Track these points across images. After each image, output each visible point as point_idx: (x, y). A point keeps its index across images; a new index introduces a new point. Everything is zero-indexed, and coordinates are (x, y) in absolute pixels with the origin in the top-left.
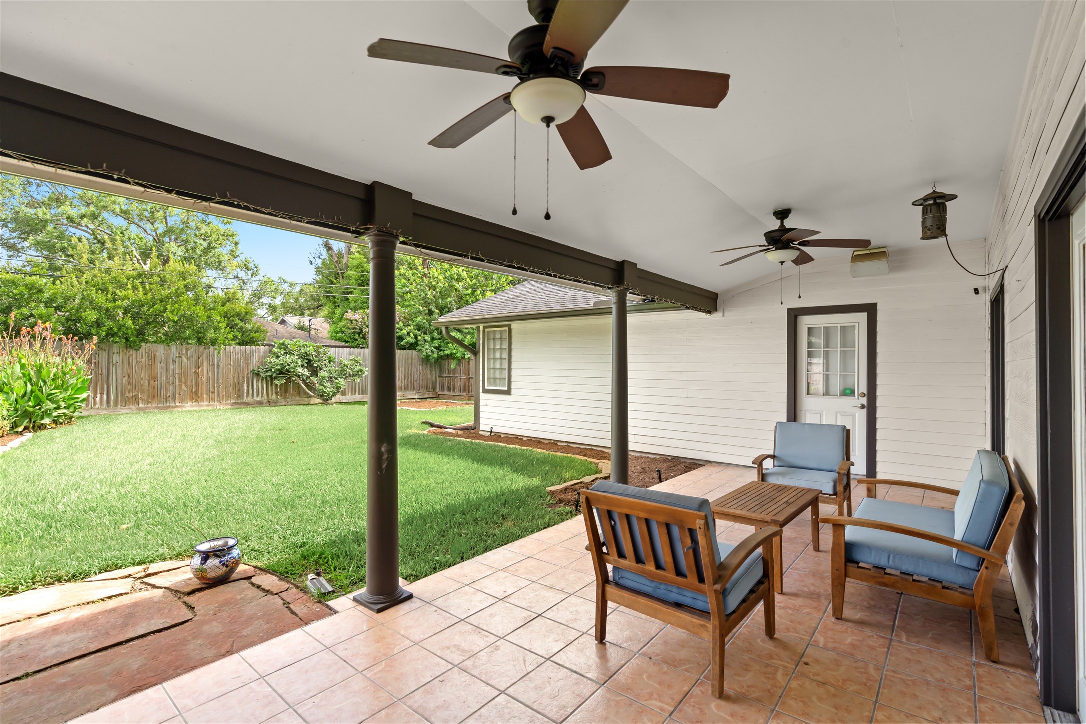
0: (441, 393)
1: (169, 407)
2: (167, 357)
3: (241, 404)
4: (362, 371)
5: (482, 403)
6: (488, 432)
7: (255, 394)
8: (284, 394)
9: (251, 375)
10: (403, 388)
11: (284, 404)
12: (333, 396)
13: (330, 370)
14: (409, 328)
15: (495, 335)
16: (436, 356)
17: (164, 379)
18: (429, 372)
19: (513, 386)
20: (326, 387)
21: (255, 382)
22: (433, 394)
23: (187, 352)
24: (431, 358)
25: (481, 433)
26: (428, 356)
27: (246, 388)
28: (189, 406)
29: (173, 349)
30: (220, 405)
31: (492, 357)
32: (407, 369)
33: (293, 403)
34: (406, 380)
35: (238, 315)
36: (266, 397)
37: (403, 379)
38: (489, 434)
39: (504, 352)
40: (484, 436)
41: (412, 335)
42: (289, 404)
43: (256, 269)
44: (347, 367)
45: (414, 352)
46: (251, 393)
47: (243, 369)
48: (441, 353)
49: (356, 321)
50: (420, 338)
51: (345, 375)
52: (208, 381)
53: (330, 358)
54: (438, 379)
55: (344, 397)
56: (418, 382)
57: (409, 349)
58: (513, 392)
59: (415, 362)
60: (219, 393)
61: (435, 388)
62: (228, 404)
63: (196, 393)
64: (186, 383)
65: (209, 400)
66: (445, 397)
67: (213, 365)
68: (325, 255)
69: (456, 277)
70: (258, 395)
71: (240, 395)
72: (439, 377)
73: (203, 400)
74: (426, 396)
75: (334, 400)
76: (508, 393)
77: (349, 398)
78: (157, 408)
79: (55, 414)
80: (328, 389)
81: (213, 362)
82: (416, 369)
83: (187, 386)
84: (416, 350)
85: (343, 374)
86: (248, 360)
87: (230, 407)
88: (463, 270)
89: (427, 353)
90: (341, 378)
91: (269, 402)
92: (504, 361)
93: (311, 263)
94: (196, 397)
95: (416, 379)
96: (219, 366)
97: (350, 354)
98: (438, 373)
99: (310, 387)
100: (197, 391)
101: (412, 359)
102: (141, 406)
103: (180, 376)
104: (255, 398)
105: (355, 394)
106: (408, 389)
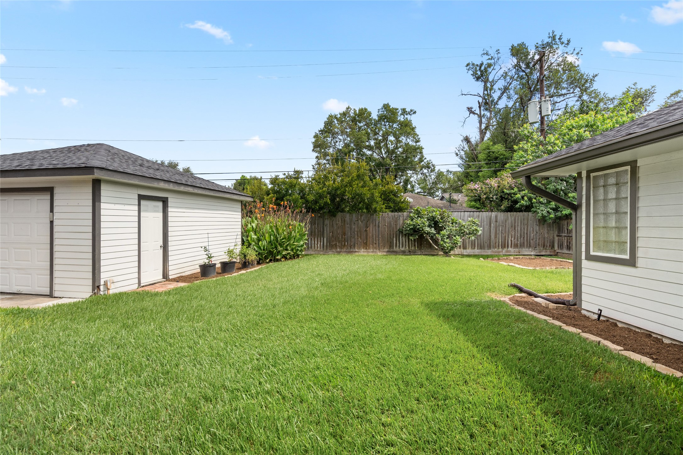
0: (560, 251)
1: (352, 252)
2: (351, 220)
3: (392, 252)
4: (476, 230)
5: (584, 272)
6: (594, 313)
7: (401, 246)
8: (419, 246)
9: (398, 232)
10: (519, 245)
11: (420, 253)
12: (450, 250)
13: (451, 229)
14: (524, 192)
15: (605, 181)
16: (552, 216)
17: (349, 234)
18: (546, 231)
19: (640, 253)
20: (445, 242)
21: (401, 237)
22: (550, 252)
23: (361, 217)
24: (547, 218)
25: (583, 312)
26: (544, 217)
27: (395, 241)
28: (363, 252)
29: (354, 216)
30: (379, 252)
31: (601, 210)
32: (522, 228)
33: (426, 253)
34: (522, 238)
35: (392, 192)
36: (407, 248)
37: (519, 238)
38: (596, 317)
39: (623, 202)
40: (588, 318)
41: (526, 198)
42: (423, 253)
43: (433, 167)
44: (464, 227)
45: (530, 214)
46: (398, 245)
47: (393, 228)
48: (559, 214)
49: (475, 190)
50: (534, 200)
51: (462, 233)
52: (373, 236)
53: (453, 220)
54: (556, 238)
55: (465, 250)
56: (535, 240)
57: (525, 211)
58: (640, 262)
59: (530, 222)
60: (379, 244)
61: (553, 247)
62: (384, 252)
63: (366, 244)
64: (361, 237)
65: (373, 248)
66: (564, 255)
67: (375, 225)
68: (466, 148)
69: (575, 138)
70: (402, 247)
71: (391, 246)
72: (558, 236)
73: (369, 248)
74: (543, 253)
75: (452, 252)
76: (632, 262)
77: (469, 251)
78: (346, 252)
79: (284, 253)
80: (447, 244)
81: (376, 224)
82: (532, 229)
83: (361, 239)
84: (531, 211)
85: (461, 233)
86: (396, 222)
87: (385, 254)
88: (585, 131)
89: (542, 214)
90: (458, 236)
91: (410, 251)
92: (623, 215)
93: (457, 155)
94: (366, 245)
95: (532, 238)
96: (379, 226)
97: (470, 217)
98: (556, 232)
99: (436, 242)
100: (366, 242)
101: (528, 220)
102: (338, 250)
103: (357, 232)
104: (401, 248)
105: (474, 248)
106: (524, 246)
